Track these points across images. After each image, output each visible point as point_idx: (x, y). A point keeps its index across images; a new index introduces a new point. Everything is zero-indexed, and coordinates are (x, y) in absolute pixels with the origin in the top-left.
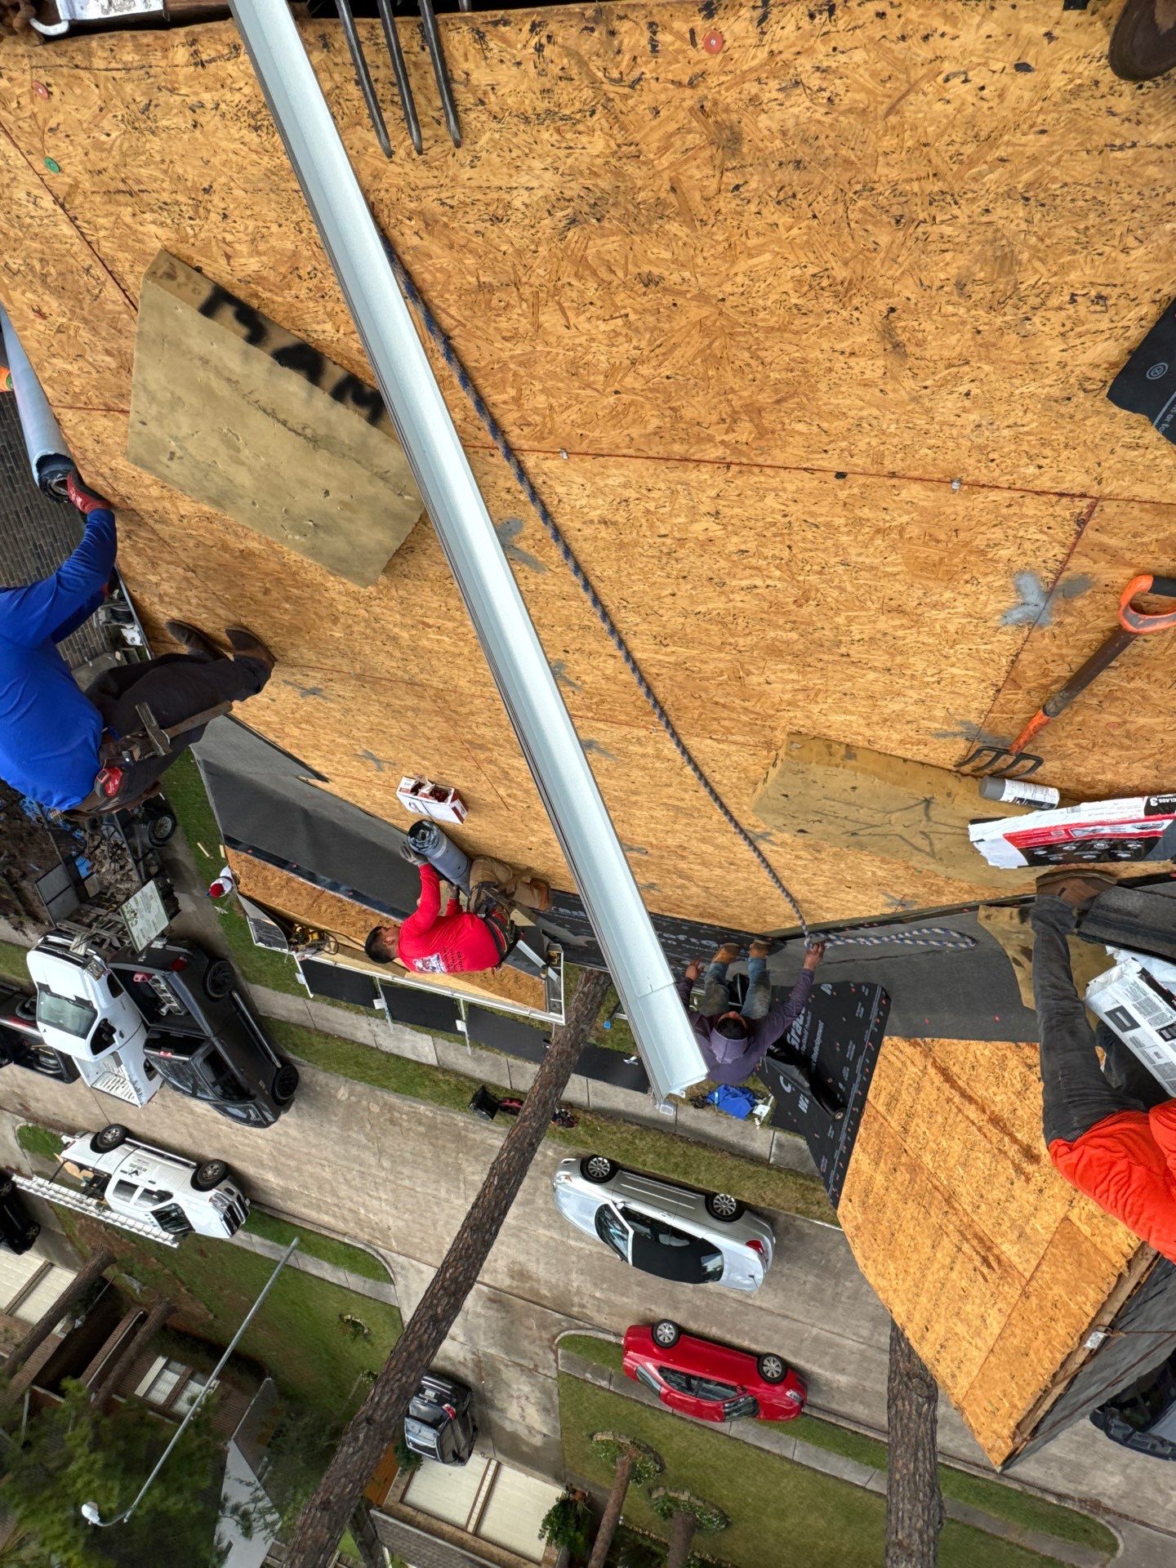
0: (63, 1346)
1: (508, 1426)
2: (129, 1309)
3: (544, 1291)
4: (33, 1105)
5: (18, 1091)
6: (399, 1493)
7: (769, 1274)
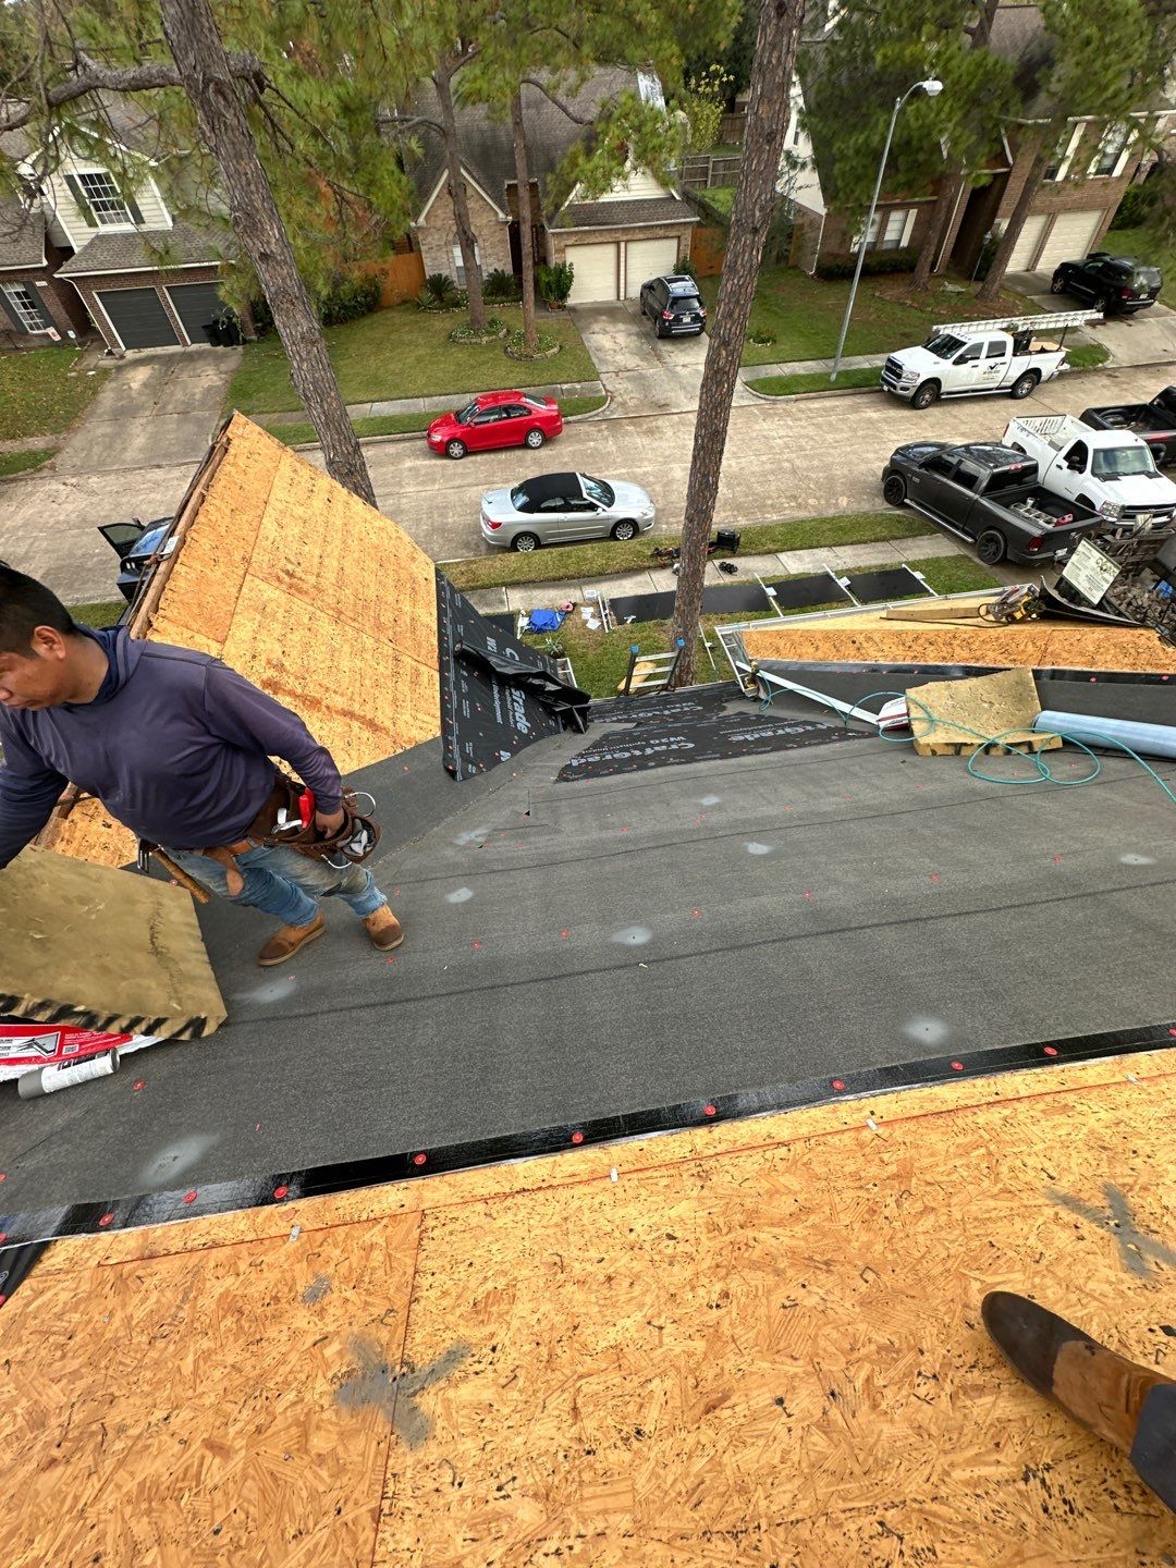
0: (994, 214)
1: (621, 326)
2: (948, 268)
3: (631, 428)
4: (1105, 381)
5: (1125, 386)
6: (683, 242)
7: (480, 510)
